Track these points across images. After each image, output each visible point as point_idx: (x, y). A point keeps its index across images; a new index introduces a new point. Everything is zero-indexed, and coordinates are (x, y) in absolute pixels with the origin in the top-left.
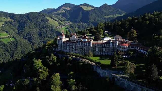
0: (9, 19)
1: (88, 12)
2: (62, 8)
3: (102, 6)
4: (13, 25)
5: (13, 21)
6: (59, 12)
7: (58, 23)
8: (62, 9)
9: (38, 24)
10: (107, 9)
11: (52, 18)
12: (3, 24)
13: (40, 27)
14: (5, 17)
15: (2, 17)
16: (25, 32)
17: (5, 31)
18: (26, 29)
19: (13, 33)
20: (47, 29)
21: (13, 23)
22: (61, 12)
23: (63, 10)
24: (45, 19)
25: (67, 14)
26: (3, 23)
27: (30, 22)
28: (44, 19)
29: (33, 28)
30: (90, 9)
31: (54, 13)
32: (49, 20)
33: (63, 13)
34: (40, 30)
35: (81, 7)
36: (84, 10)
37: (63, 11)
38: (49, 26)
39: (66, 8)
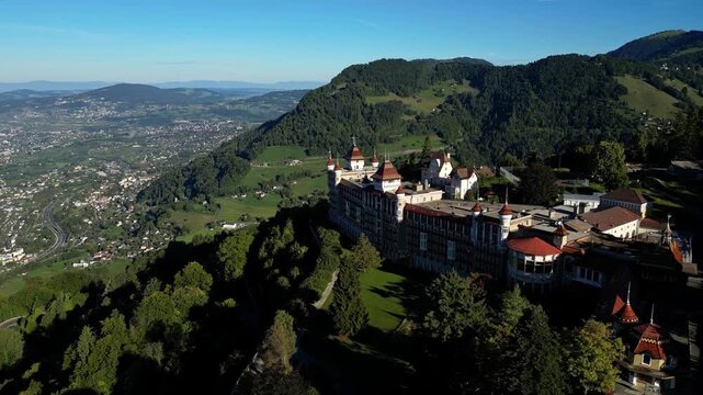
0: (465, 88)
4: (471, 107)
5: (475, 92)
7: (677, 105)
9: (568, 108)
11: (649, 79)
12: (440, 107)
13: (572, 123)
14: (453, 81)
15: (445, 79)
16: (503, 139)
17: (435, 130)
18: (513, 128)
19: (461, 140)
20: (604, 130)
21: (473, 101)
24: (608, 84)
26: (441, 101)
27: (534, 96)
28: (602, 85)
29: (540, 125)
31: (683, 52)
32: (630, 91)
34: (569, 136)
38: (619, 118)
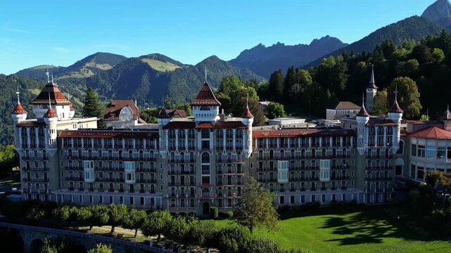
1: (166, 77)
2: (88, 65)
3: (205, 62)
6: (77, 75)
8: (87, 68)
10: (220, 71)
22: (83, 77)
23: (90, 71)
25: (102, 81)
30: (172, 68)
33: (88, 79)
35: (146, 64)
36: (157, 71)
37: (91, 74)
39: (100, 66)
